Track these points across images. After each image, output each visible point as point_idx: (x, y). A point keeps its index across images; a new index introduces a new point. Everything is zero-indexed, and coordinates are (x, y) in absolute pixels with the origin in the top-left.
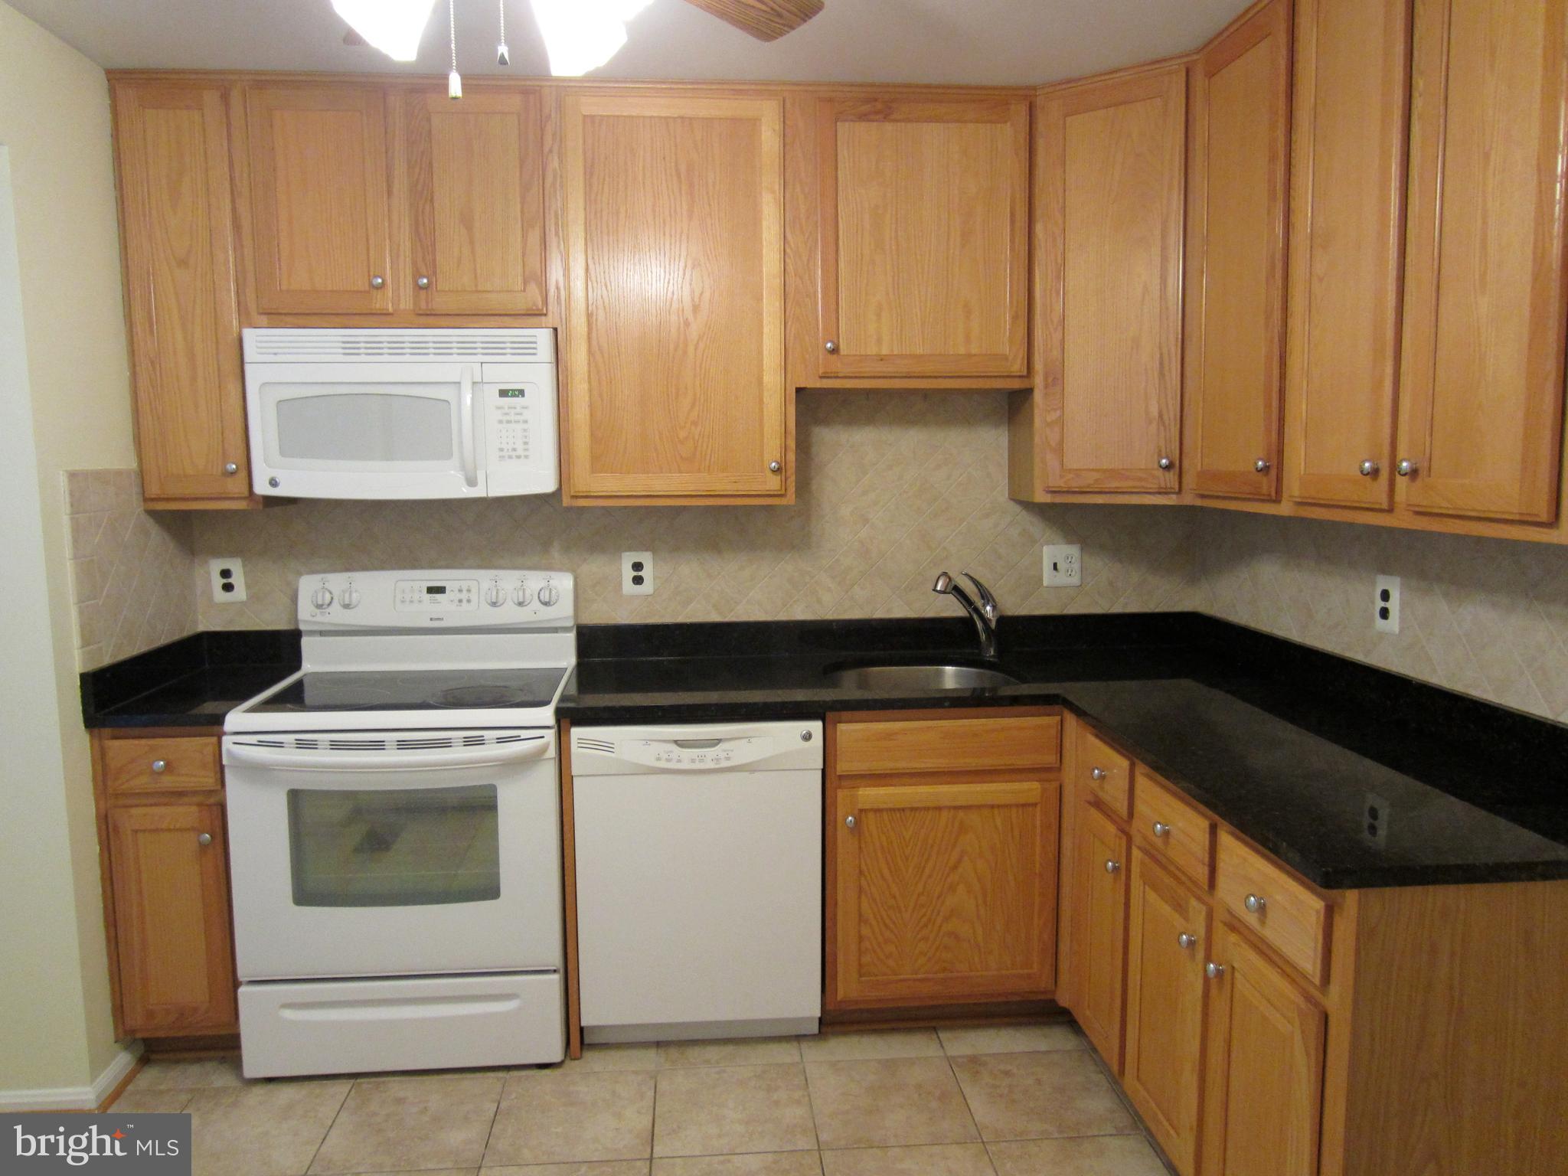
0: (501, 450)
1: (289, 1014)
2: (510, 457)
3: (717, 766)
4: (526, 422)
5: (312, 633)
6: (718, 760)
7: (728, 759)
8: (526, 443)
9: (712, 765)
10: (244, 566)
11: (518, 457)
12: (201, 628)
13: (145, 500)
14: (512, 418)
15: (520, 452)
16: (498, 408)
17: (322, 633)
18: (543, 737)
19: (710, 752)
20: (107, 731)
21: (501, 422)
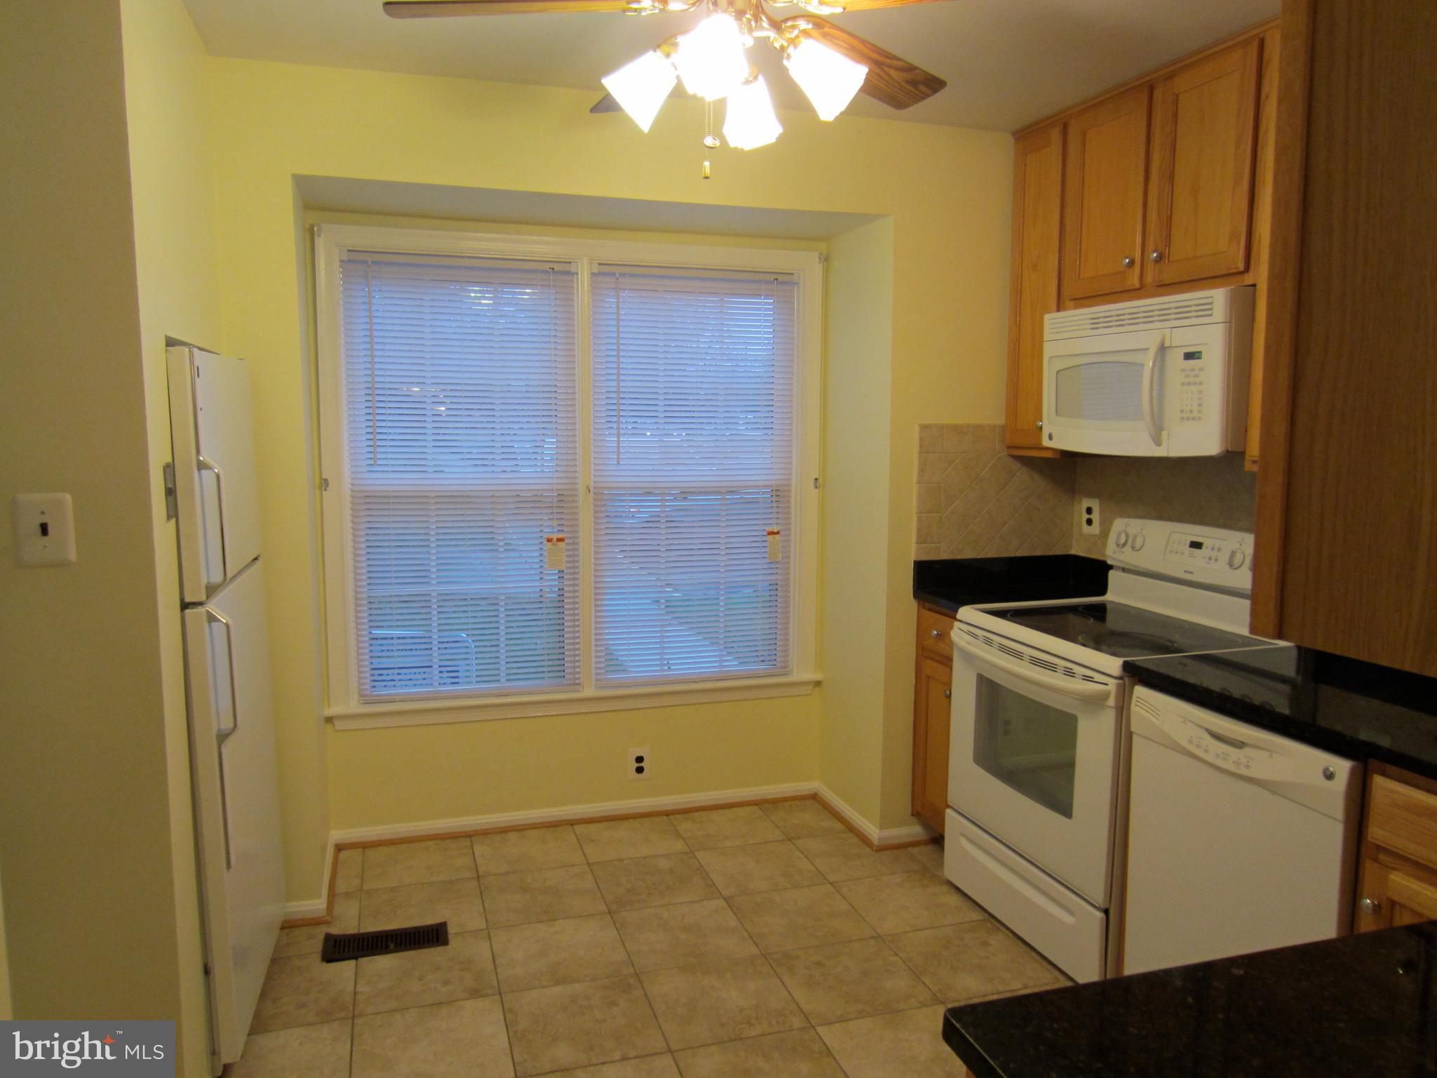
0: (1182, 411)
1: (964, 842)
2: (1188, 419)
3: (1236, 771)
4: (1201, 383)
5: (1118, 568)
6: (1238, 764)
7: (1247, 767)
8: (1200, 405)
9: (1232, 768)
10: (1100, 506)
11: (1193, 419)
12: (1073, 552)
13: (1009, 447)
14: (1192, 380)
15: (1195, 414)
16: (1183, 371)
17: (1124, 570)
18: (1107, 684)
19: (1234, 753)
20: (927, 605)
21: (1183, 384)
